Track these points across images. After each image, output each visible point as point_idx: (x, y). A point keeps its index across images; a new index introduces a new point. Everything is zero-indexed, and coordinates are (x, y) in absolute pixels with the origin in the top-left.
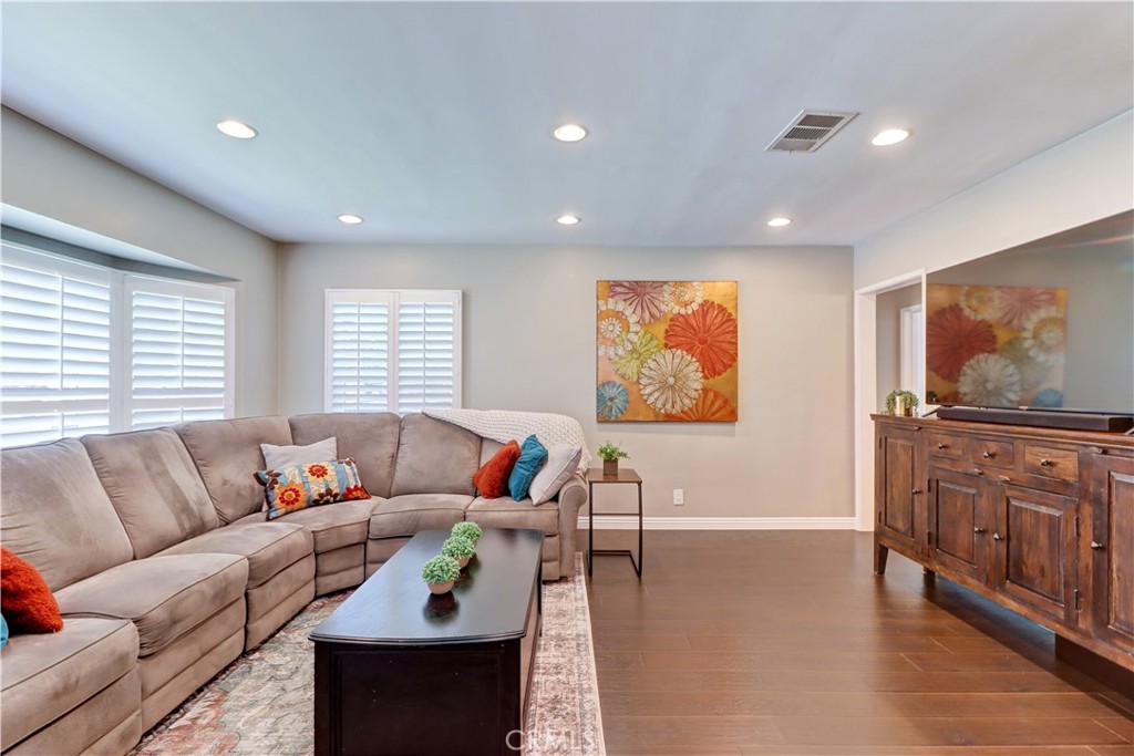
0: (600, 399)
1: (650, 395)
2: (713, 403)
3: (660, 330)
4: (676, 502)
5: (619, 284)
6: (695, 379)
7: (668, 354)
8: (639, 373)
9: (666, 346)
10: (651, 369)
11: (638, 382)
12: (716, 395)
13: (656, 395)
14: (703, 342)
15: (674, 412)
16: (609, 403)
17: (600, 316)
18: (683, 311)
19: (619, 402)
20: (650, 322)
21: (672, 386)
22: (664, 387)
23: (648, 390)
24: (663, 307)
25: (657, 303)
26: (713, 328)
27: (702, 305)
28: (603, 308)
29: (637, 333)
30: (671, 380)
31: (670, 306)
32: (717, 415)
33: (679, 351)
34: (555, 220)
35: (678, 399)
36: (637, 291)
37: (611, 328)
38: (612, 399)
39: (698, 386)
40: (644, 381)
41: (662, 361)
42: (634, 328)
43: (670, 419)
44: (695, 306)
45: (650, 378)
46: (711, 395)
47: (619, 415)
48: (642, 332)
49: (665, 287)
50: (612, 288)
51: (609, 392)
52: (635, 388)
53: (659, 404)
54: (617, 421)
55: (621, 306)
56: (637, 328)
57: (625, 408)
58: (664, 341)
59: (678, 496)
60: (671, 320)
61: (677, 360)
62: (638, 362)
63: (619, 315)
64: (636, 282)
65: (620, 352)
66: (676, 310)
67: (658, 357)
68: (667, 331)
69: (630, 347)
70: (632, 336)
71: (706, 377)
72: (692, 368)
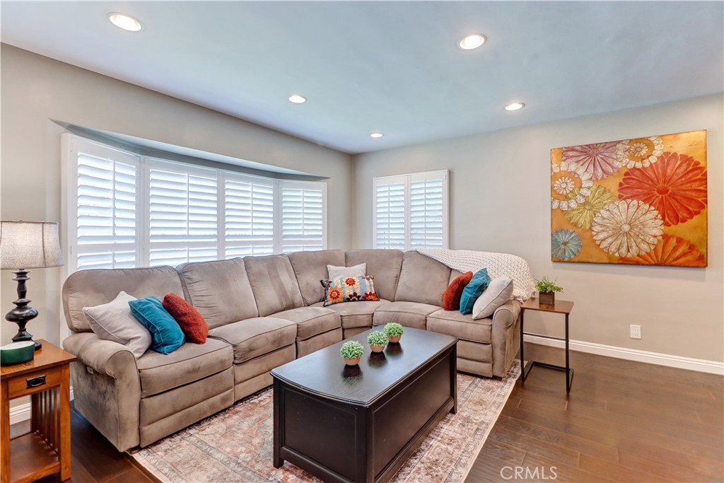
0: (555, 244)
1: (603, 240)
2: (675, 249)
3: (613, 185)
4: (632, 336)
5: (572, 149)
6: (652, 226)
7: (623, 205)
8: (592, 221)
9: (620, 197)
10: (604, 218)
11: (591, 229)
12: (680, 241)
13: (610, 240)
14: (661, 192)
15: (629, 255)
16: (563, 247)
17: (554, 177)
18: (639, 165)
19: (572, 246)
20: (603, 178)
21: (627, 234)
22: (617, 233)
23: (601, 236)
24: (617, 164)
25: (610, 161)
26: (676, 177)
27: (661, 158)
28: (557, 170)
29: (589, 188)
30: (626, 228)
31: (624, 162)
32: (680, 261)
33: (635, 202)
34: (504, 109)
35: (634, 244)
36: (589, 152)
37: (564, 186)
38: (565, 244)
39: (658, 232)
40: (596, 228)
41: (616, 211)
42: (585, 184)
43: (624, 261)
44: (653, 159)
45: (602, 226)
46: (673, 242)
47: (572, 257)
48: (595, 187)
49: (619, 146)
50: (565, 153)
51: (562, 238)
52: (588, 234)
53: (613, 249)
54: (570, 262)
55: (573, 167)
56: (590, 184)
57: (578, 251)
58: (617, 194)
59: (635, 331)
60: (626, 174)
61: (632, 210)
62: (591, 213)
63: (572, 175)
64: (588, 146)
65: (573, 205)
66: (631, 165)
67: (611, 207)
68: (621, 184)
69: (582, 200)
70: (584, 191)
71: (666, 224)
72: (649, 216)
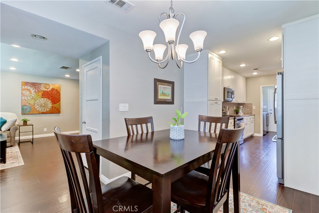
0: (23, 109)
1: (38, 108)
2: (54, 109)
3: (41, 94)
4: (45, 131)
5: (29, 83)
6: (50, 104)
7: (43, 99)
9: (42, 97)
10: (38, 102)
11: (34, 105)
12: (55, 108)
13: (39, 108)
14: (52, 97)
15: (44, 112)
16: (25, 110)
17: (22, 90)
18: (47, 90)
19: (28, 110)
20: (38, 92)
21: (44, 106)
22: (41, 106)
23: (37, 107)
24: (41, 89)
25: (39, 88)
26: (54, 94)
27: (52, 89)
28: (24, 88)
29: (34, 94)
30: (43, 105)
31: (43, 89)
32: (55, 112)
33: (46, 99)
34: (9, 68)
35: (45, 109)
36: (34, 85)
37: (26, 93)
38: (26, 109)
39: (51, 106)
40: (36, 105)
41: (41, 101)
42: (32, 93)
43: (43, 113)
44: (50, 89)
45: (37, 104)
46: (54, 108)
47: (29, 113)
48: (35, 94)
49: (42, 84)
50: (26, 84)
51: (25, 107)
52: (33, 106)
53: (40, 110)
54: (28, 114)
55: (29, 88)
56: (34, 93)
57: (30, 111)
58: (41, 96)
59: (45, 130)
60: (44, 92)
61: (45, 101)
62: (34, 101)
63: (28, 90)
64: (34, 83)
65: (29, 98)
66: (45, 90)
67: (40, 100)
68: (42, 94)
69: (32, 97)
70: (32, 95)
71: (53, 104)
72: (49, 102)
